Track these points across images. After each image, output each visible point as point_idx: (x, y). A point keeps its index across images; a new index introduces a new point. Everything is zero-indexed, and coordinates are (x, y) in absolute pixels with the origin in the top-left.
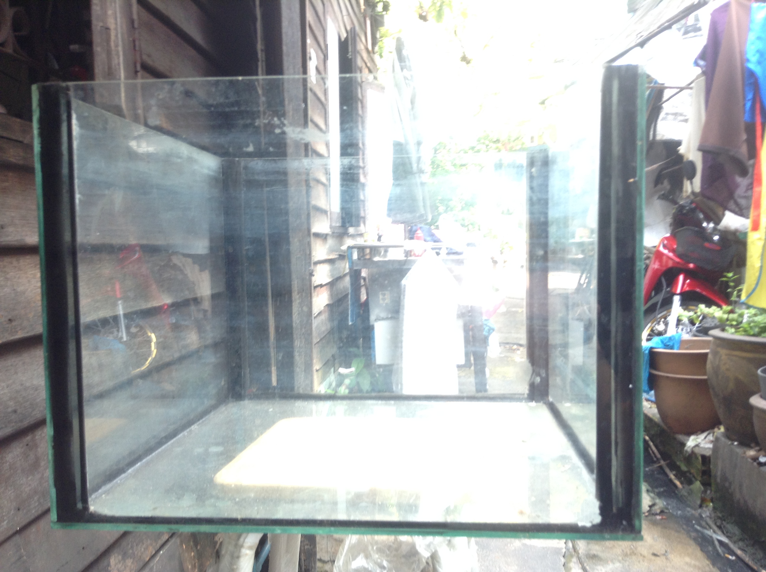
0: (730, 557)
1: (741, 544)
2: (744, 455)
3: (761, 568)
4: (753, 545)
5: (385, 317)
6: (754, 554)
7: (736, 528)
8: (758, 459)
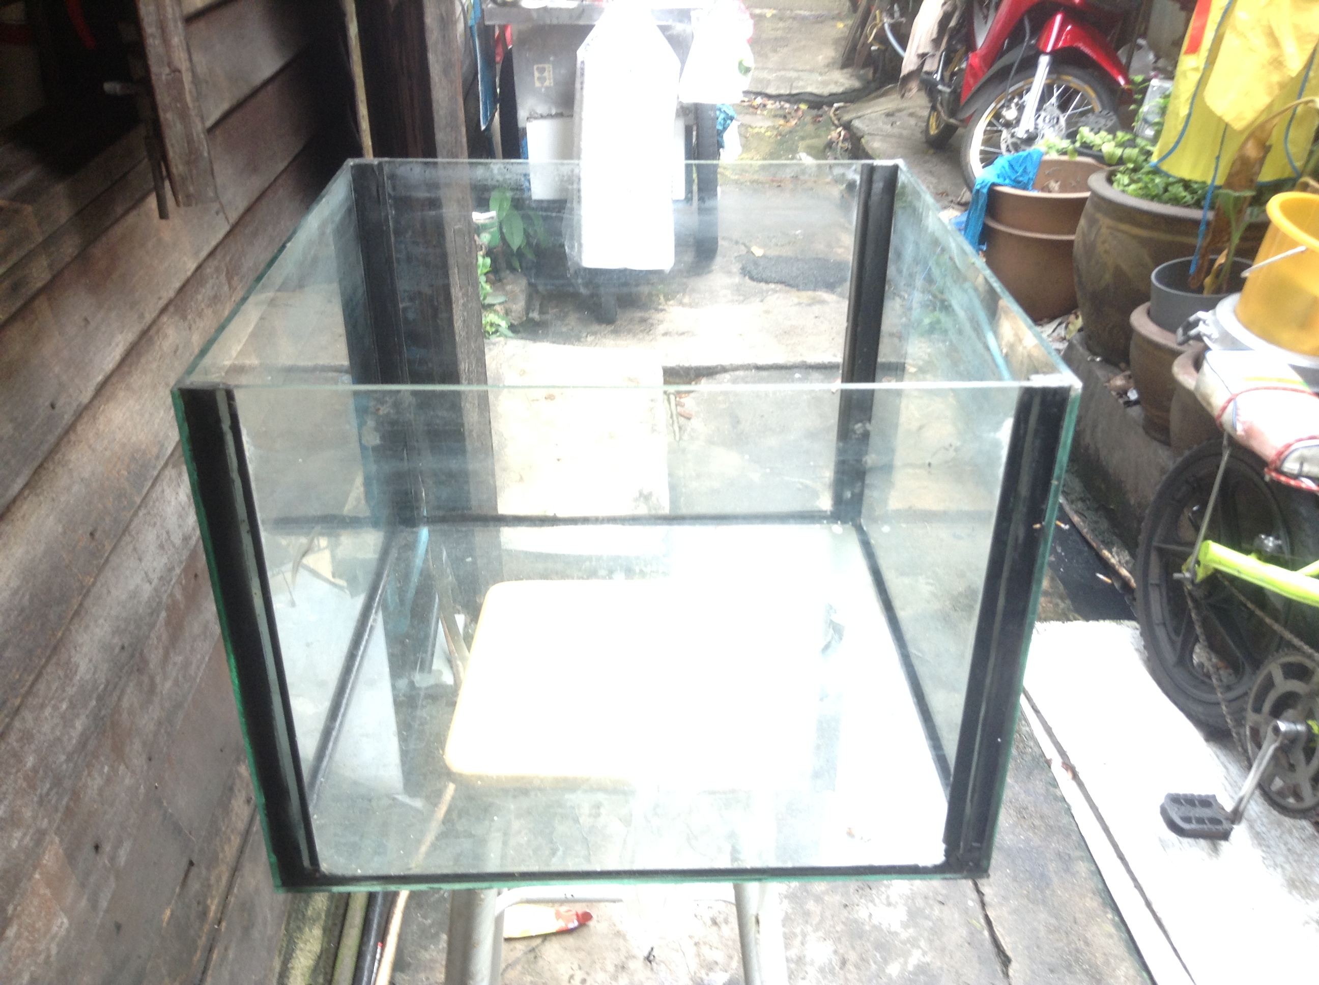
0: (1063, 526)
1: (1080, 505)
2: (1107, 384)
3: (1102, 546)
4: (1097, 510)
5: (545, 114)
6: (1096, 522)
7: (1077, 480)
8: (1126, 393)
